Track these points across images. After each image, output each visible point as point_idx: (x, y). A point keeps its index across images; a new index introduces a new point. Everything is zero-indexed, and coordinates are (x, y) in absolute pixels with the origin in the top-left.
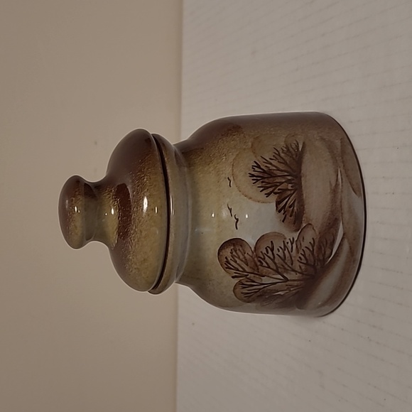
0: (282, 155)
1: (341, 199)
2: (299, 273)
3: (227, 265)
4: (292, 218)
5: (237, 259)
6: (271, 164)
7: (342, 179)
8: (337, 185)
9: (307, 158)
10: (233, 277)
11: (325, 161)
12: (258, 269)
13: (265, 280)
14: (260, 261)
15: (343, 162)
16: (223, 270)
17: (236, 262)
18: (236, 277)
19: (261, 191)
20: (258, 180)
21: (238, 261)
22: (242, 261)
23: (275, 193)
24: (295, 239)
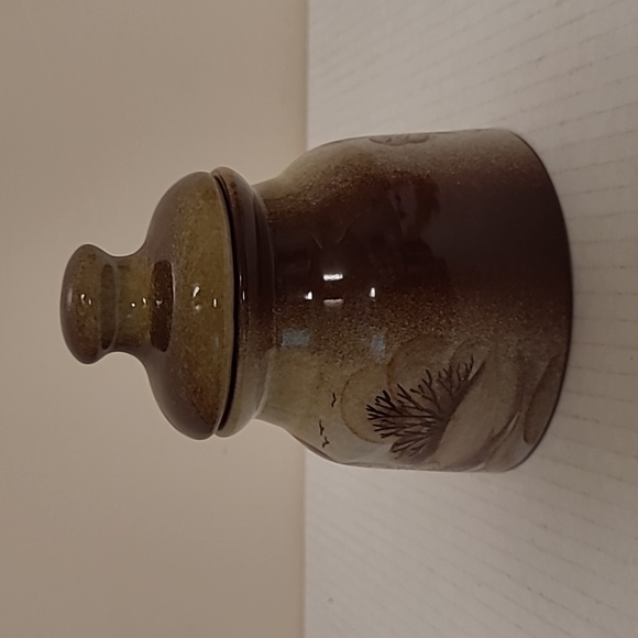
4: (411, 457)
8: (501, 433)
9: (475, 393)
11: (502, 400)
15: (531, 404)
20: (376, 417)
23: (398, 436)
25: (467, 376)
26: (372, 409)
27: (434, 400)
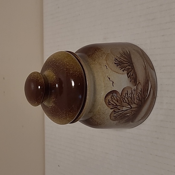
0: (123, 55)
1: (148, 72)
2: (136, 104)
3: (108, 104)
4: (133, 80)
5: (113, 100)
6: (121, 59)
7: (147, 64)
8: (145, 66)
9: (132, 56)
10: (111, 109)
11: (139, 57)
12: (122, 104)
13: (124, 109)
14: (123, 100)
15: (145, 58)
16: (107, 106)
17: (113, 101)
18: (112, 108)
19: (121, 69)
20: (118, 65)
22: (116, 100)
23: (126, 70)
24: (135, 89)
25: (128, 53)
26: (116, 63)
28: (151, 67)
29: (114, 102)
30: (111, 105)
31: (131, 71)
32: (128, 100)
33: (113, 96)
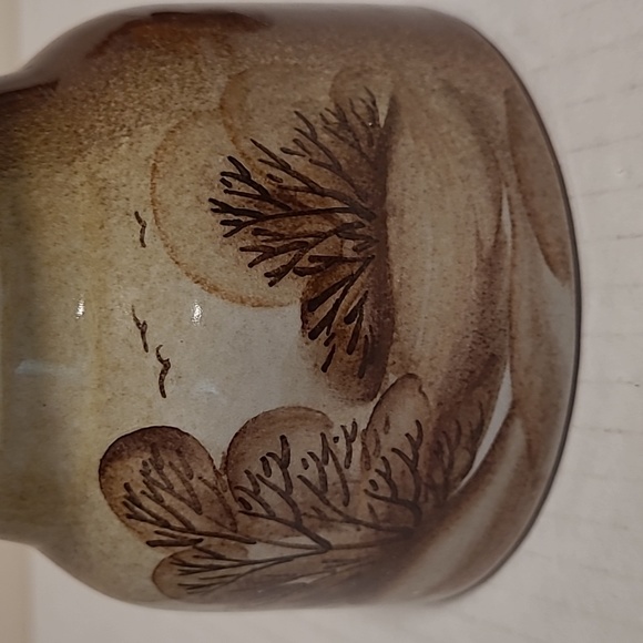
0: (325, 138)
1: (511, 292)
3: (130, 509)
4: (354, 357)
5: (162, 492)
7: (514, 226)
8: (498, 244)
9: (405, 149)
10: (151, 544)
11: (462, 161)
12: (234, 524)
14: (241, 500)
15: (516, 168)
16: (117, 522)
17: (159, 501)
18: (160, 544)
19: (251, 265)
20: (239, 225)
21: (168, 499)
22: (182, 499)
23: (301, 273)
24: (362, 426)
25: (375, 119)
26: (221, 208)
27: (335, 168)
28: (553, 250)
29: (168, 509)
30: (145, 520)
31: (352, 278)
32: (293, 505)
33: (159, 469)
